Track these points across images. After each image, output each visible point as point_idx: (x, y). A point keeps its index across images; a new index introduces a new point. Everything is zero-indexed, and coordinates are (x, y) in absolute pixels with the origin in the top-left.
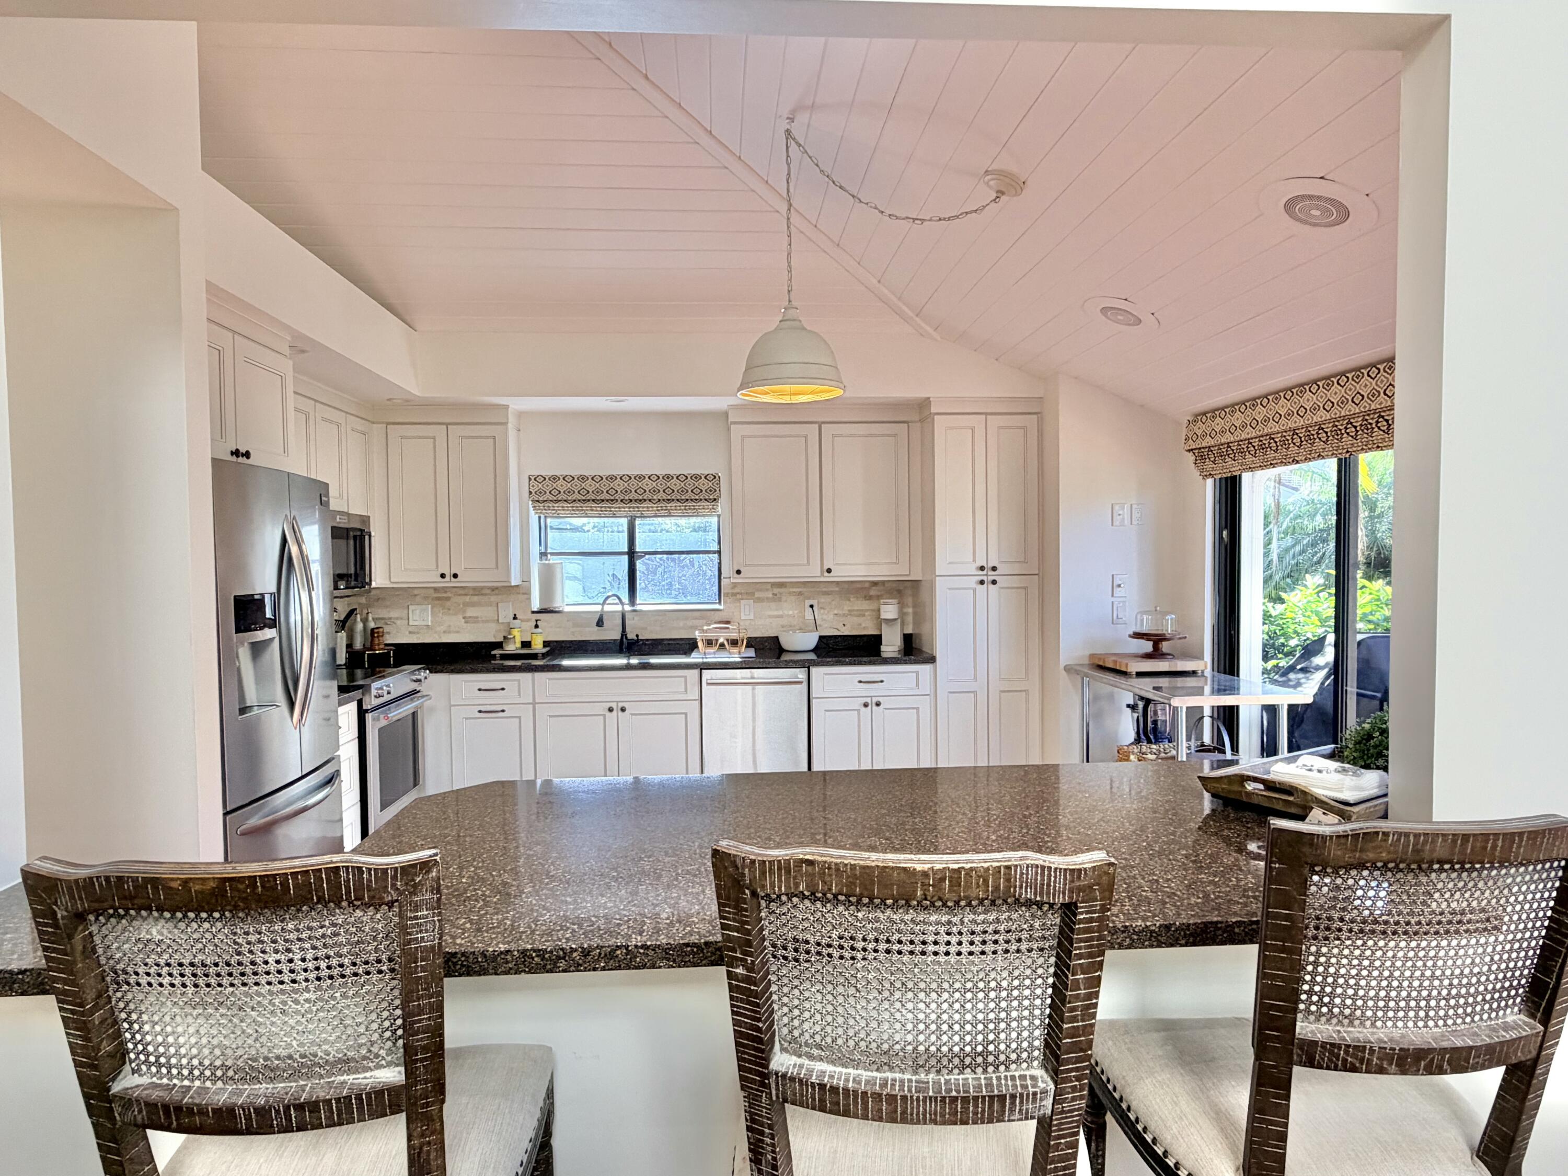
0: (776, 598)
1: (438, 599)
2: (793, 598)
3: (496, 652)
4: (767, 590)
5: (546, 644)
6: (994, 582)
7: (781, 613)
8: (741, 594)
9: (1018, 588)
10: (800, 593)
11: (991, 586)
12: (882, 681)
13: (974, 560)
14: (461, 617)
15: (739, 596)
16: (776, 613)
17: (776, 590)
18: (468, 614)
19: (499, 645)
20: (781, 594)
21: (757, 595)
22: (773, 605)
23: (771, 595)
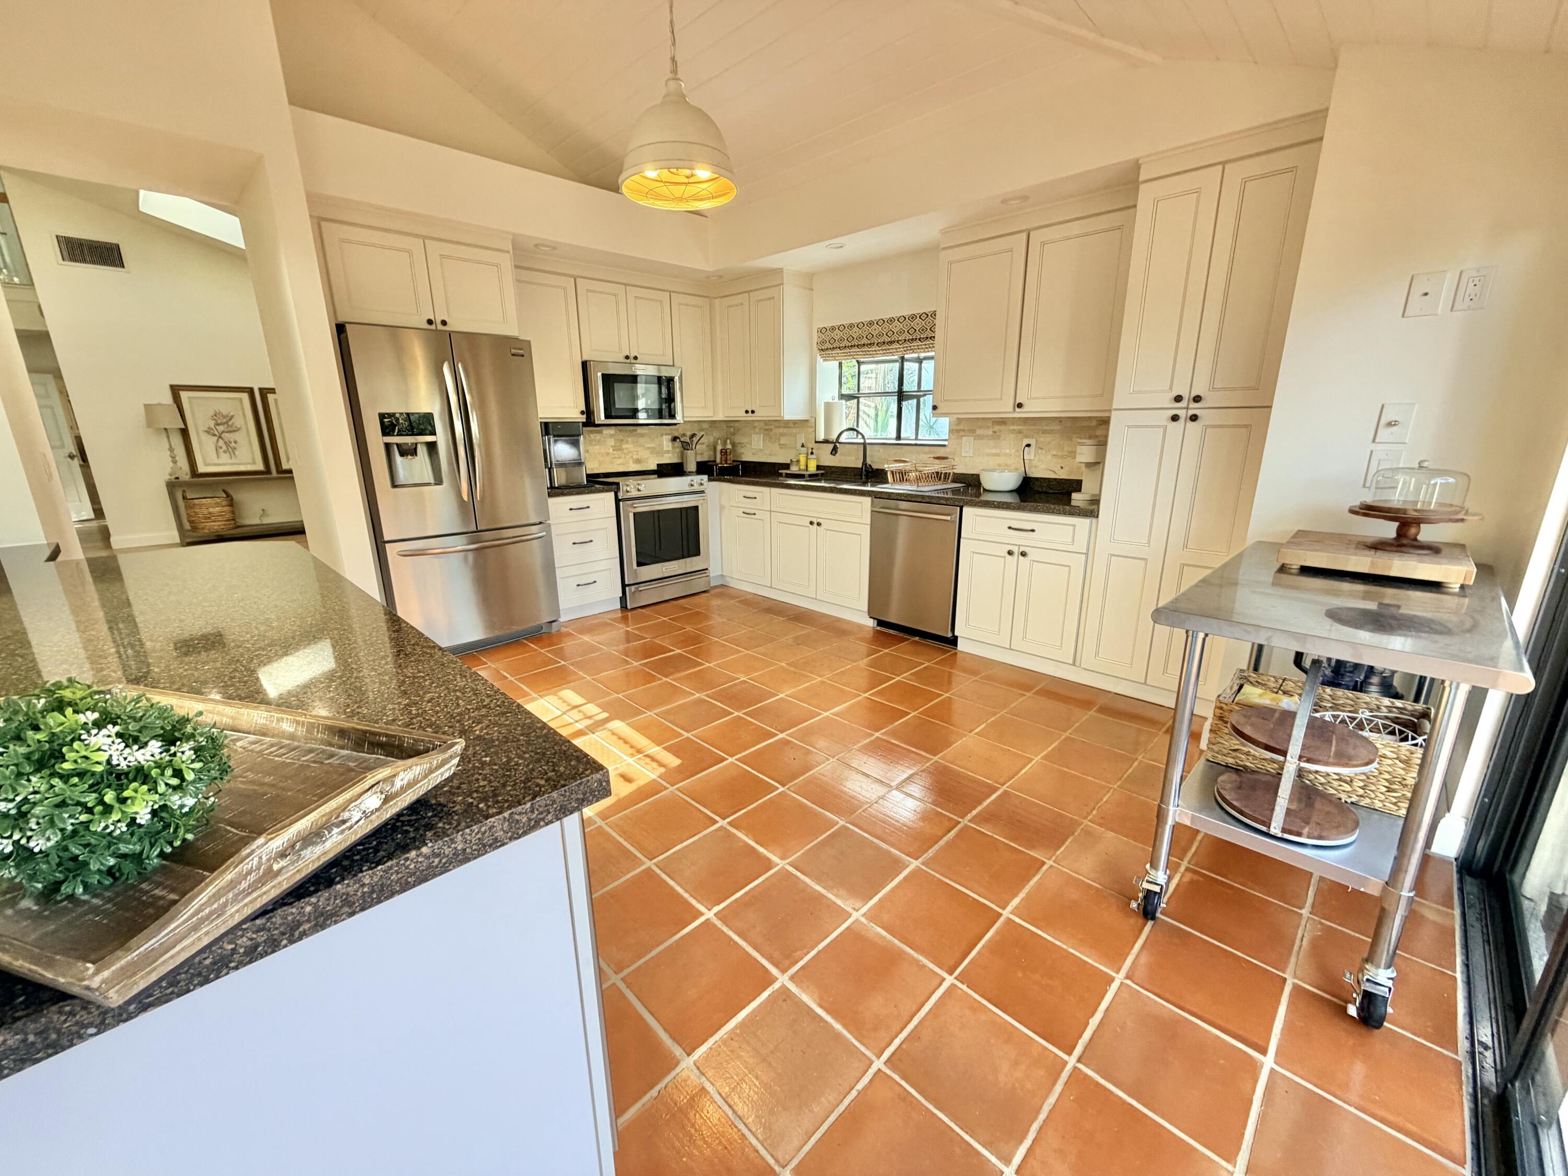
0: (996, 436)
1: (766, 430)
2: (1012, 436)
3: (784, 471)
4: (988, 427)
5: (819, 467)
6: (1194, 418)
7: (998, 451)
8: (963, 431)
9: (1235, 426)
10: (1020, 432)
11: (1190, 424)
12: (1033, 531)
13: (1171, 388)
14: (777, 444)
15: (962, 433)
16: (994, 451)
17: (997, 428)
18: (782, 442)
19: (787, 466)
20: (1000, 431)
21: (979, 432)
22: (992, 443)
23: (990, 433)
